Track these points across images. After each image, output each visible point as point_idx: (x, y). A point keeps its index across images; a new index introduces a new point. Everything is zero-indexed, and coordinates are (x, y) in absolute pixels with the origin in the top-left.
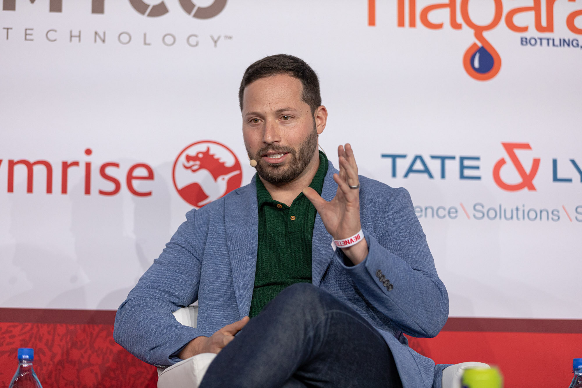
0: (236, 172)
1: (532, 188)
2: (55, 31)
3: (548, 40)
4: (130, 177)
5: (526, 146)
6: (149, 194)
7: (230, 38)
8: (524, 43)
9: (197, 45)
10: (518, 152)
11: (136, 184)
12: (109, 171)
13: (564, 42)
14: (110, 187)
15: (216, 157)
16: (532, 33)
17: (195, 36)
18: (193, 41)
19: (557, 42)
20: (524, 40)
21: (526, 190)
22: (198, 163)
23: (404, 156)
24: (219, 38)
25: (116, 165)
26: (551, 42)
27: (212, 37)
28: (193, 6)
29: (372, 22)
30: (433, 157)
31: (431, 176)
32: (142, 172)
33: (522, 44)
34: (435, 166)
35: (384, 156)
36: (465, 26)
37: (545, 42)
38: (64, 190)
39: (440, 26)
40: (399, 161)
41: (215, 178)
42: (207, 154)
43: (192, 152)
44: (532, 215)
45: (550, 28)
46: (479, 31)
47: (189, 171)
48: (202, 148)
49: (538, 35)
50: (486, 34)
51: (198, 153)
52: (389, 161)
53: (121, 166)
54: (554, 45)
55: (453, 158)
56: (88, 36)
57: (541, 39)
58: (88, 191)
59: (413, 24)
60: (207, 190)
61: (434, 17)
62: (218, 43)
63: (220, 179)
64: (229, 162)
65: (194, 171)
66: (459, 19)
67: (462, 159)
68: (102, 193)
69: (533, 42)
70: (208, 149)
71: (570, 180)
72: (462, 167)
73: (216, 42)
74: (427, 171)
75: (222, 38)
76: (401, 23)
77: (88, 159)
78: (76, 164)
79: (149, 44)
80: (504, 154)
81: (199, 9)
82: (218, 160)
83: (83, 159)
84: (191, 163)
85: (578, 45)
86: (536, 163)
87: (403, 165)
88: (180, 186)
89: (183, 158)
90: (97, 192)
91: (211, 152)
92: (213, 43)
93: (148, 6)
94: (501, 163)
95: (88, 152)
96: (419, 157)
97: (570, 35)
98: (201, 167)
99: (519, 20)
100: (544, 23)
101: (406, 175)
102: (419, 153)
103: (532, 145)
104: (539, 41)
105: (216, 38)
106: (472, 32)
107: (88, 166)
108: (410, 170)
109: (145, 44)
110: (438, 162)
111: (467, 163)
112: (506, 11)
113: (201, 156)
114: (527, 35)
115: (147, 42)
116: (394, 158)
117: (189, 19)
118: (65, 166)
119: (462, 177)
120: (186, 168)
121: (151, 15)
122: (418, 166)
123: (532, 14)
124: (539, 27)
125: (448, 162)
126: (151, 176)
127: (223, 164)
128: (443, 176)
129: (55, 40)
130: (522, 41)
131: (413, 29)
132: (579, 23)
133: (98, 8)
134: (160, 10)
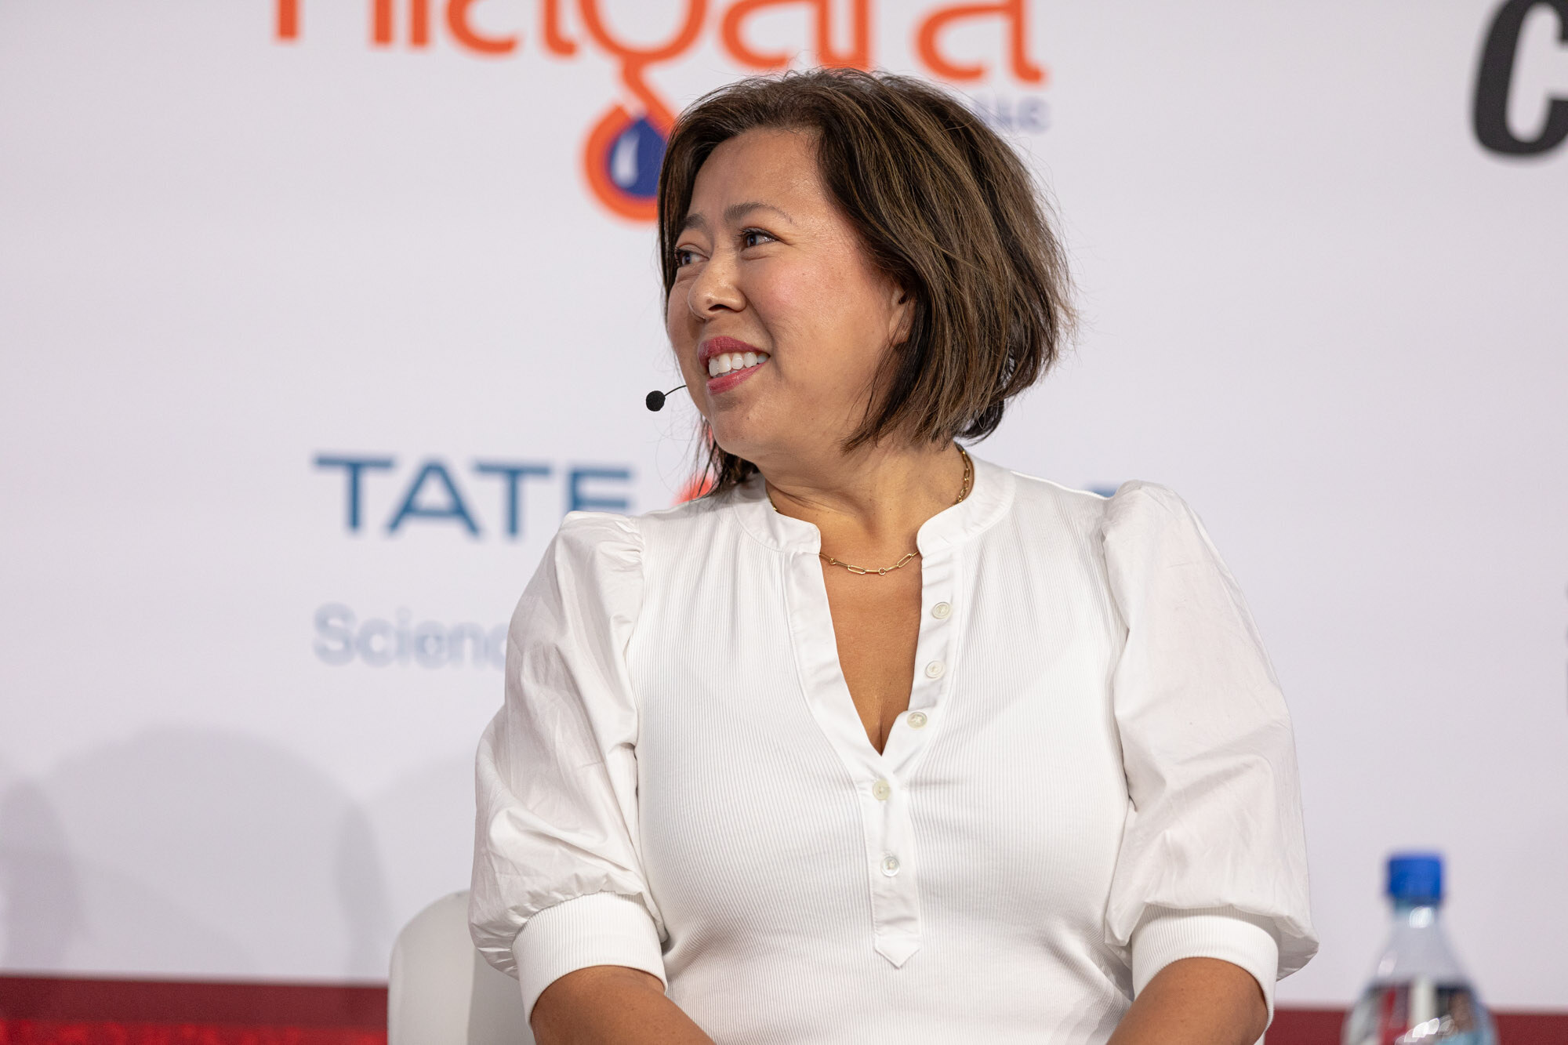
29: (287, 25)
30: (485, 469)
31: (471, 528)
34: (486, 496)
35: (325, 462)
36: (590, 48)
39: (503, 47)
40: (371, 480)
46: (633, 64)
50: (659, 77)
52: (338, 480)
55: (545, 472)
59: (420, 36)
66: (571, 25)
67: (576, 476)
72: (577, 503)
74: (459, 511)
76: (382, 33)
87: (383, 494)
96: (434, 469)
99: (760, 32)
100: (844, 44)
101: (394, 526)
102: (434, 456)
106: (613, 67)
108: (408, 509)
110: (498, 486)
111: (591, 488)
116: (355, 468)
122: (433, 495)
123: (804, 12)
125: (528, 485)
128: (513, 525)
131: (417, 55)
132: (958, 45)
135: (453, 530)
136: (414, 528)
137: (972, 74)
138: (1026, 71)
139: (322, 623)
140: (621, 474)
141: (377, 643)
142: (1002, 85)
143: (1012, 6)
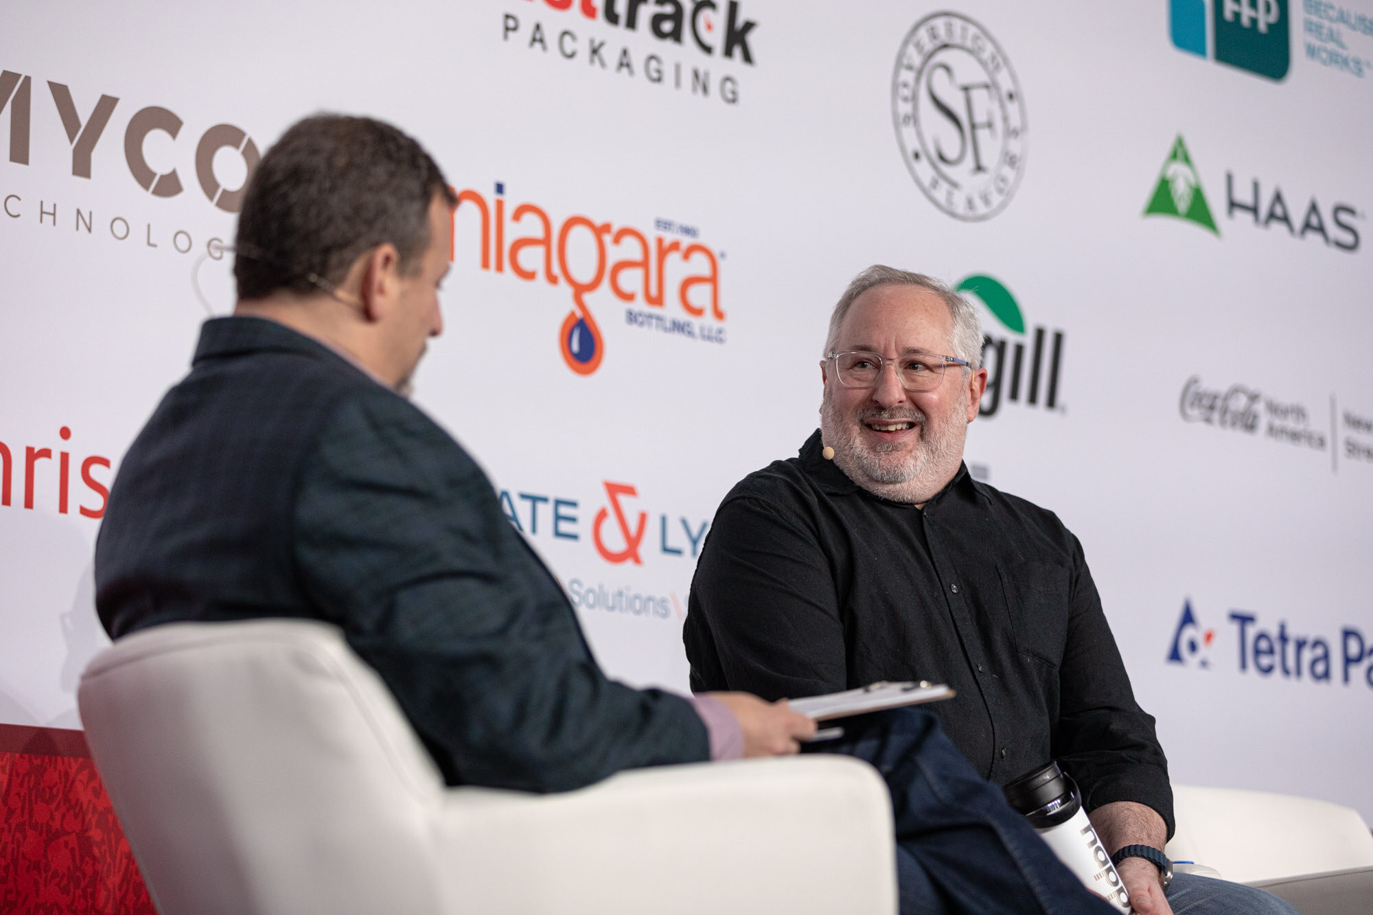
1: (637, 560)
2: (19, 199)
3: (658, 319)
5: (630, 491)
8: (630, 319)
9: (220, 257)
10: (623, 499)
12: (96, 472)
14: (97, 502)
16: (640, 305)
17: (217, 240)
18: (216, 249)
19: (668, 325)
20: (630, 315)
21: (629, 564)
25: (104, 462)
26: (661, 323)
28: (216, 185)
30: (524, 496)
31: (519, 528)
33: (628, 321)
34: (525, 511)
36: (562, 281)
37: (654, 322)
38: (29, 504)
39: (531, 275)
44: (638, 604)
45: (658, 301)
50: (588, 298)
53: (111, 463)
54: (664, 328)
55: (545, 500)
56: (66, 217)
57: (650, 317)
58: (63, 508)
59: (500, 268)
61: (524, 259)
66: (556, 269)
67: (558, 503)
68: (84, 512)
71: (678, 552)
72: (558, 518)
74: (515, 518)
76: (485, 263)
77: (65, 446)
78: (46, 453)
79: (155, 246)
80: (604, 501)
81: (226, 193)
83: (58, 446)
86: (643, 518)
90: (78, 510)
93: (153, 174)
94: (602, 515)
95: (65, 433)
96: (506, 494)
99: (625, 281)
100: (654, 291)
102: (506, 487)
103: (639, 488)
104: (647, 320)
107: (65, 457)
109: (149, 244)
110: (528, 506)
111: (561, 510)
112: (611, 261)
114: (634, 307)
115: (152, 241)
117: (211, 209)
118: (32, 455)
119: (558, 534)
121: (157, 192)
122: (505, 508)
123: (640, 273)
124: (648, 297)
125: (539, 506)
128: (534, 528)
129: (18, 216)
130: (628, 316)
131: (499, 276)
132: (694, 296)
133: (82, 167)
134: (169, 186)
137: (701, 312)
138: (719, 315)
140: (573, 504)
142: (708, 319)
143: (713, 280)
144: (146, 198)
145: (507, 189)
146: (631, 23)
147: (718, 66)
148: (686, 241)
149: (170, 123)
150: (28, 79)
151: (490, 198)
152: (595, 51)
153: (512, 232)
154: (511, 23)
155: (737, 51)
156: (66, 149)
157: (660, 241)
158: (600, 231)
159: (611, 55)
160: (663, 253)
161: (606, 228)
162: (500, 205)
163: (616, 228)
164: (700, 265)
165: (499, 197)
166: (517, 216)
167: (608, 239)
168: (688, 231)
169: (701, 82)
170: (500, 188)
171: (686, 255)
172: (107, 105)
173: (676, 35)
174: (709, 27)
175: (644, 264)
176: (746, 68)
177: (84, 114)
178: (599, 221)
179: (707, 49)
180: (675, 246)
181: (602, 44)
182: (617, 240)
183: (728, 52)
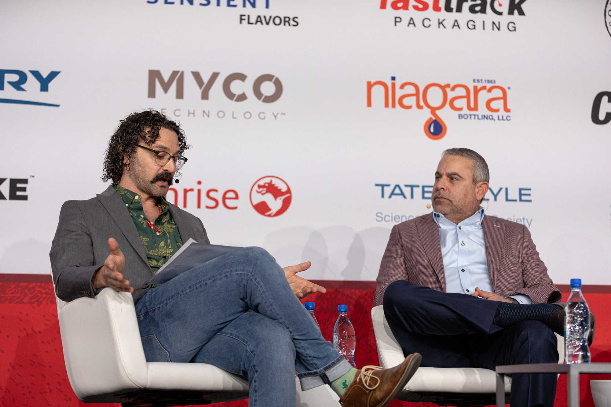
0: (288, 195)
2: (180, 110)
3: (475, 115)
4: (224, 198)
6: (236, 208)
7: (284, 114)
8: (460, 117)
9: (264, 118)
11: (228, 202)
12: (212, 194)
13: (485, 117)
14: (213, 204)
15: (276, 186)
16: (465, 111)
17: (264, 113)
18: (262, 116)
19: (480, 117)
20: (460, 116)
22: (265, 189)
23: (389, 185)
24: (278, 114)
25: (216, 191)
26: (476, 117)
27: (273, 114)
28: (262, 95)
29: (369, 104)
30: (406, 186)
31: (405, 197)
32: (232, 195)
33: (459, 118)
34: (407, 191)
35: (377, 185)
36: (425, 107)
37: (473, 117)
38: (185, 206)
39: (410, 107)
40: (386, 188)
41: (276, 198)
42: (270, 184)
43: (262, 183)
45: (476, 108)
46: (433, 110)
47: (260, 194)
48: (268, 180)
49: (469, 112)
50: (438, 112)
51: (265, 183)
52: (380, 188)
53: (219, 191)
54: (478, 119)
55: (418, 186)
56: (199, 113)
57: (470, 115)
58: (199, 206)
59: (394, 106)
60: (270, 205)
61: (406, 102)
62: (277, 117)
63: (278, 199)
64: (284, 189)
65: (263, 194)
66: (422, 103)
67: (424, 187)
68: (207, 207)
69: (466, 117)
70: (271, 181)
71: (488, 200)
72: (424, 192)
73: (276, 117)
74: (402, 194)
75: (280, 114)
76: (387, 106)
77: (199, 187)
78: (192, 190)
79: (236, 118)
81: (266, 97)
82: (277, 187)
83: (196, 187)
84: (261, 189)
85: (492, 119)
87: (388, 191)
88: (255, 203)
89: (256, 187)
90: (205, 207)
91: (273, 183)
92: (274, 117)
93: (235, 95)
95: (199, 183)
96: (397, 186)
97: (488, 113)
98: (267, 192)
99: (457, 104)
100: (472, 105)
101: (390, 197)
102: (397, 183)
104: (469, 116)
105: (276, 114)
106: (429, 111)
107: (199, 191)
108: (393, 194)
109: (233, 118)
110: (409, 189)
111: (427, 189)
113: (267, 185)
114: (462, 112)
115: (235, 116)
116: (383, 186)
117: (260, 103)
118: (186, 191)
119: (424, 197)
120: (258, 192)
121: (237, 100)
122: (397, 191)
123: (465, 100)
124: (469, 108)
125: (415, 189)
126: (237, 197)
127: (280, 190)
128: (412, 197)
129: (179, 116)
130: (459, 116)
131: (394, 109)
132: (493, 105)
133: (205, 96)
134: (242, 97)
135: (402, 197)
136: (393, 197)
137: (497, 111)
138: (507, 110)
139: (377, 215)
141: (387, 218)
142: (502, 113)
143: (505, 98)
144: (233, 103)
145: (397, 79)
146: (459, 10)
147: (505, 19)
148: (489, 86)
149: (242, 77)
150: (182, 73)
151: (389, 83)
152: (440, 23)
153: (399, 93)
154: (398, 20)
155: (516, 12)
156: (198, 92)
157: (475, 87)
158: (443, 88)
159: (449, 23)
160: (477, 91)
161: (448, 86)
162: (393, 85)
163: (451, 86)
164: (497, 93)
165: (393, 81)
166: (402, 87)
167: (448, 90)
168: (491, 82)
169: (496, 26)
170: (393, 78)
171: (490, 90)
172: (215, 76)
173: (483, 11)
174: (500, 5)
175: (468, 96)
176: (522, 17)
177: (206, 79)
178: (443, 84)
179: (500, 14)
180: (484, 88)
181: (444, 20)
182: (453, 89)
183: (511, 12)
